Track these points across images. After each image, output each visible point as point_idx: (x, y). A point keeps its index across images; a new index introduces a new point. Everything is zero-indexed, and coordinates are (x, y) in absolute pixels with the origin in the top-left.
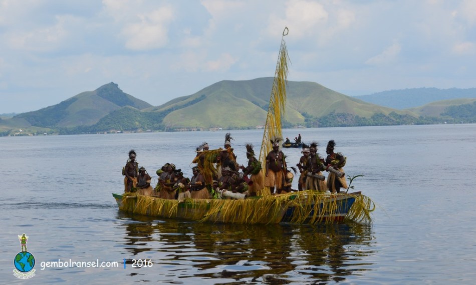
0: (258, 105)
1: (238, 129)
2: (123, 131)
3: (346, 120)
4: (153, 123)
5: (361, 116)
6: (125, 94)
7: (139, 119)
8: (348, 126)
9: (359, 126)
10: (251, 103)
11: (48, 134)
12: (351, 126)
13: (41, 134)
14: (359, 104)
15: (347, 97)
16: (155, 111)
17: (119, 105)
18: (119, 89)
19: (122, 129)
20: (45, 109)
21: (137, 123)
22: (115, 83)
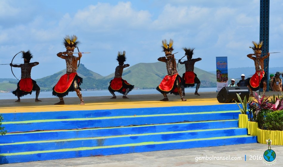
0: (159, 76)
1: (148, 89)
2: (87, 90)
3: (205, 84)
4: (103, 86)
5: (213, 82)
6: (88, 70)
7: (95, 83)
8: (207, 87)
9: (212, 87)
10: (155, 75)
11: (47, 91)
12: (208, 87)
13: (43, 91)
14: (212, 76)
15: (206, 72)
16: (104, 79)
17: (85, 76)
18: (85, 67)
19: (86, 88)
20: (45, 78)
21: (94, 85)
22: (82, 64)
